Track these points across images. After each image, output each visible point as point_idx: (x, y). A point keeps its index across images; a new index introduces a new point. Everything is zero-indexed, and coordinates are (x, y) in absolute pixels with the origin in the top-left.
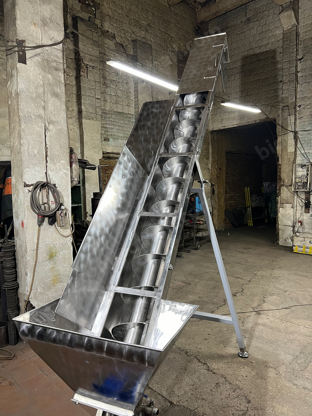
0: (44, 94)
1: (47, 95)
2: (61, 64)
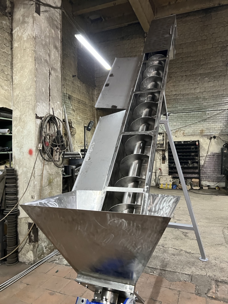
0: (49, 44)
1: (51, 46)
2: (60, 25)
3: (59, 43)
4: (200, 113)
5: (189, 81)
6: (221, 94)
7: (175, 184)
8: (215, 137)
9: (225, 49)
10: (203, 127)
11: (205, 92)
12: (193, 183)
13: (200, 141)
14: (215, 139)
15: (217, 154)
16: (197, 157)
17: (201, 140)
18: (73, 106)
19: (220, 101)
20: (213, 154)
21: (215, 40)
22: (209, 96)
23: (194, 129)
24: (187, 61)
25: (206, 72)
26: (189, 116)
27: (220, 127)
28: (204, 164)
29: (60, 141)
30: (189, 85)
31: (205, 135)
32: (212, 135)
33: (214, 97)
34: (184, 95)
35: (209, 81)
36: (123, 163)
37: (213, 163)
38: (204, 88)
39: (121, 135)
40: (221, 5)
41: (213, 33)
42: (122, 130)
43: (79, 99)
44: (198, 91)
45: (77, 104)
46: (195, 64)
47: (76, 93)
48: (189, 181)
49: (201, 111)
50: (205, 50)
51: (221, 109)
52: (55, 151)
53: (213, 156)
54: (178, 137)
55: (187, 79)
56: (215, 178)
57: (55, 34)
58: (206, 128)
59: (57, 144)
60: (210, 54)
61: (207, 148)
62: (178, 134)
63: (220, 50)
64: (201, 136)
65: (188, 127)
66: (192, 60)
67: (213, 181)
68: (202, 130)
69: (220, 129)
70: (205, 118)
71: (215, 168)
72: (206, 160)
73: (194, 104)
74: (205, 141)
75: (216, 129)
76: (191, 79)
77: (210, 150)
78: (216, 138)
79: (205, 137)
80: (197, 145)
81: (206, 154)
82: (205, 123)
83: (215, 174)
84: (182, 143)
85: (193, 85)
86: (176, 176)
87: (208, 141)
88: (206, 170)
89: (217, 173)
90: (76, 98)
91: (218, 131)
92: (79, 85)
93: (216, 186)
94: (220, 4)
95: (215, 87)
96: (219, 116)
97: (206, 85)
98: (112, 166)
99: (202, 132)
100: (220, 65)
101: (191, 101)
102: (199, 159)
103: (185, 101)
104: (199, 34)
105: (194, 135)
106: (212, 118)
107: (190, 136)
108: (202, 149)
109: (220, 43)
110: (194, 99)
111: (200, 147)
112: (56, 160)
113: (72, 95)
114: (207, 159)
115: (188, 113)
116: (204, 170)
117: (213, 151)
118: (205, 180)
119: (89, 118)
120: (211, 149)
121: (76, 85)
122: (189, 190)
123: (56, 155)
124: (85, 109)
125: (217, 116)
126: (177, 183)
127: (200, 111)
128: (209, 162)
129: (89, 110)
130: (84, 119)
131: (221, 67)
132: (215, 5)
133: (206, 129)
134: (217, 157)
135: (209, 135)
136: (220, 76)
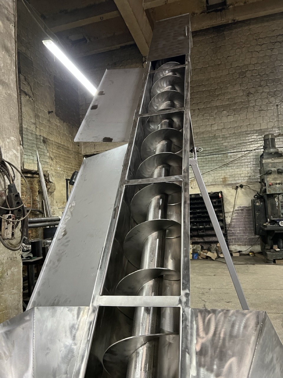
2: (13, 16)
3: (11, 43)
4: (220, 155)
5: (203, 115)
6: (244, 130)
7: (196, 252)
8: (241, 186)
9: (245, 75)
10: (225, 174)
11: (225, 129)
12: (219, 249)
13: (223, 192)
14: (243, 189)
15: (247, 208)
16: (221, 213)
17: (225, 191)
18: (51, 152)
19: (244, 140)
20: (242, 208)
21: (231, 65)
22: (230, 134)
23: (213, 177)
24: (198, 91)
25: (224, 104)
26: (207, 160)
27: (247, 173)
28: (231, 222)
29: (14, 203)
30: (204, 121)
31: (229, 185)
32: (238, 183)
33: (237, 135)
34: (198, 134)
35: (228, 115)
36: (129, 239)
37: (242, 220)
38: (222, 124)
39: (123, 185)
40: (236, 21)
41: (228, 56)
42: (125, 177)
43: (58, 143)
44: (216, 128)
45: (56, 150)
46: (209, 94)
47: (53, 134)
48: (213, 247)
49: (222, 153)
50: (220, 76)
51: (246, 150)
52: (4, 222)
53: (241, 211)
54: (195, 188)
55: (200, 114)
56: (246, 240)
57: (4, 28)
58: (230, 175)
59: (8, 208)
60: (226, 82)
61: (232, 201)
62: (195, 185)
63: (238, 77)
64: (223, 186)
65: (206, 175)
66: (204, 90)
67: (245, 245)
68: (225, 178)
69: (247, 175)
70: (226, 162)
71: (245, 227)
72: (233, 217)
73: (211, 145)
74: (230, 192)
75: (242, 175)
76: (205, 113)
77: (237, 204)
78: (244, 187)
79: (229, 187)
80: (221, 197)
81: (233, 209)
82: (227, 169)
83: (247, 234)
84: (200, 196)
85: (209, 120)
86: (196, 240)
87: (234, 191)
88: (234, 230)
89: (249, 233)
90: (54, 142)
91: (245, 179)
92: (59, 124)
93: (250, 251)
94: (234, 20)
95: (236, 122)
96: (245, 159)
97: (225, 120)
98: (108, 249)
99: (225, 180)
100: (240, 95)
101: (208, 141)
102: (224, 216)
103: (199, 141)
104: (211, 58)
105: (215, 185)
106: (236, 162)
107: (209, 187)
108: (227, 202)
109: (238, 68)
110: (210, 138)
111: (225, 200)
112: (6, 238)
113: (48, 138)
114: (235, 215)
115: (204, 157)
116: (231, 231)
117: (241, 205)
118: (233, 243)
119: (73, 168)
120: (238, 201)
121: (54, 125)
122: (216, 259)
123: (7, 228)
124: (68, 157)
125: (242, 159)
126: (198, 250)
127: (220, 153)
128: (237, 219)
129: (73, 158)
130: (67, 170)
131: (241, 97)
132: (228, 21)
133: (229, 177)
134: (247, 212)
135: (235, 183)
136: (241, 109)
